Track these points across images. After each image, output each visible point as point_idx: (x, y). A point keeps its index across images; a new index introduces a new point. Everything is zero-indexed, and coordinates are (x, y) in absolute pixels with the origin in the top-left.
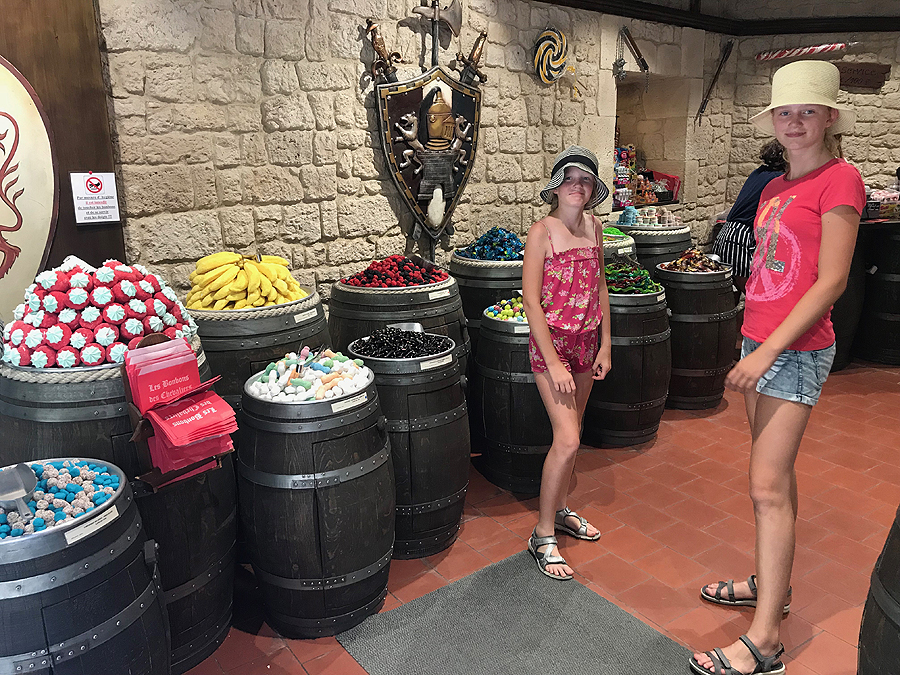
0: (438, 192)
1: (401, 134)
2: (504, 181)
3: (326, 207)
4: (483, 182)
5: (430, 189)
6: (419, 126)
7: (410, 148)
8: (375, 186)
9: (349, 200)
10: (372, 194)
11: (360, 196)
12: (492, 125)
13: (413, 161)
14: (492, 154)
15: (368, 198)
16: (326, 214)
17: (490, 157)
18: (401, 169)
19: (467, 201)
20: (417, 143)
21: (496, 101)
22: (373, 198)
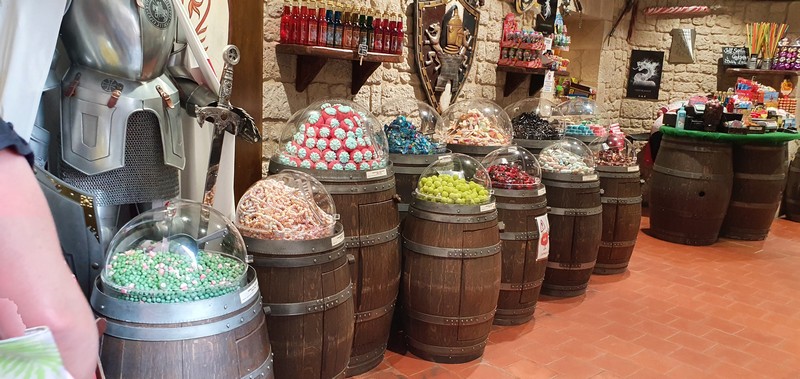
0: (448, 86)
1: (429, 39)
2: (486, 84)
3: (375, 90)
4: (473, 82)
5: (444, 85)
6: (441, 34)
7: (433, 50)
8: (406, 77)
9: (390, 86)
10: (403, 82)
11: (396, 84)
12: (483, 40)
13: (434, 60)
14: (480, 61)
15: (400, 85)
16: (374, 95)
17: (480, 64)
18: (426, 65)
19: (462, 96)
20: (438, 47)
21: (487, 22)
22: (404, 87)
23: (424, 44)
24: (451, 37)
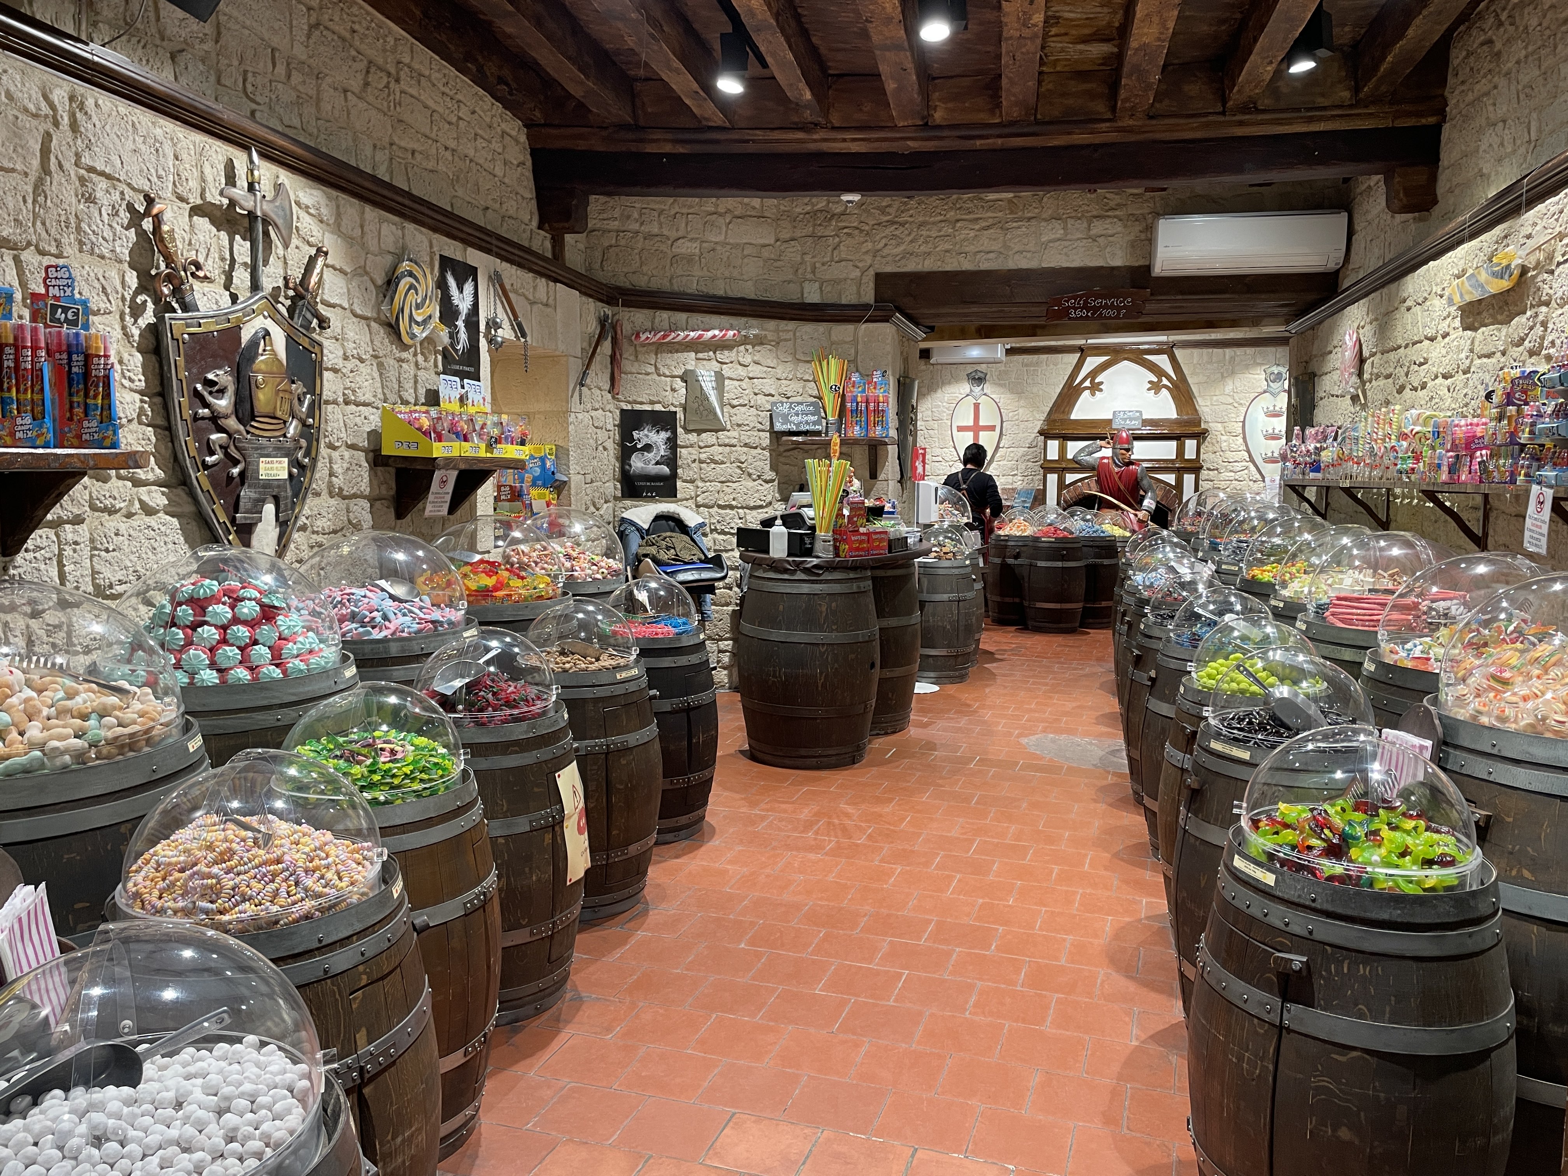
0: (269, 509)
1: (206, 405)
2: (355, 496)
3: (70, 537)
4: (325, 495)
5: (257, 507)
6: (237, 393)
7: (221, 429)
8: (157, 498)
9: (112, 523)
10: (149, 511)
11: (129, 515)
12: (335, 402)
13: (227, 455)
14: (334, 448)
15: (141, 520)
16: (68, 551)
17: (335, 455)
18: (206, 466)
19: (303, 528)
20: (232, 423)
21: (340, 363)
22: (152, 521)
23: (196, 418)
24: (263, 398)
